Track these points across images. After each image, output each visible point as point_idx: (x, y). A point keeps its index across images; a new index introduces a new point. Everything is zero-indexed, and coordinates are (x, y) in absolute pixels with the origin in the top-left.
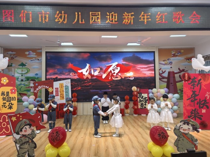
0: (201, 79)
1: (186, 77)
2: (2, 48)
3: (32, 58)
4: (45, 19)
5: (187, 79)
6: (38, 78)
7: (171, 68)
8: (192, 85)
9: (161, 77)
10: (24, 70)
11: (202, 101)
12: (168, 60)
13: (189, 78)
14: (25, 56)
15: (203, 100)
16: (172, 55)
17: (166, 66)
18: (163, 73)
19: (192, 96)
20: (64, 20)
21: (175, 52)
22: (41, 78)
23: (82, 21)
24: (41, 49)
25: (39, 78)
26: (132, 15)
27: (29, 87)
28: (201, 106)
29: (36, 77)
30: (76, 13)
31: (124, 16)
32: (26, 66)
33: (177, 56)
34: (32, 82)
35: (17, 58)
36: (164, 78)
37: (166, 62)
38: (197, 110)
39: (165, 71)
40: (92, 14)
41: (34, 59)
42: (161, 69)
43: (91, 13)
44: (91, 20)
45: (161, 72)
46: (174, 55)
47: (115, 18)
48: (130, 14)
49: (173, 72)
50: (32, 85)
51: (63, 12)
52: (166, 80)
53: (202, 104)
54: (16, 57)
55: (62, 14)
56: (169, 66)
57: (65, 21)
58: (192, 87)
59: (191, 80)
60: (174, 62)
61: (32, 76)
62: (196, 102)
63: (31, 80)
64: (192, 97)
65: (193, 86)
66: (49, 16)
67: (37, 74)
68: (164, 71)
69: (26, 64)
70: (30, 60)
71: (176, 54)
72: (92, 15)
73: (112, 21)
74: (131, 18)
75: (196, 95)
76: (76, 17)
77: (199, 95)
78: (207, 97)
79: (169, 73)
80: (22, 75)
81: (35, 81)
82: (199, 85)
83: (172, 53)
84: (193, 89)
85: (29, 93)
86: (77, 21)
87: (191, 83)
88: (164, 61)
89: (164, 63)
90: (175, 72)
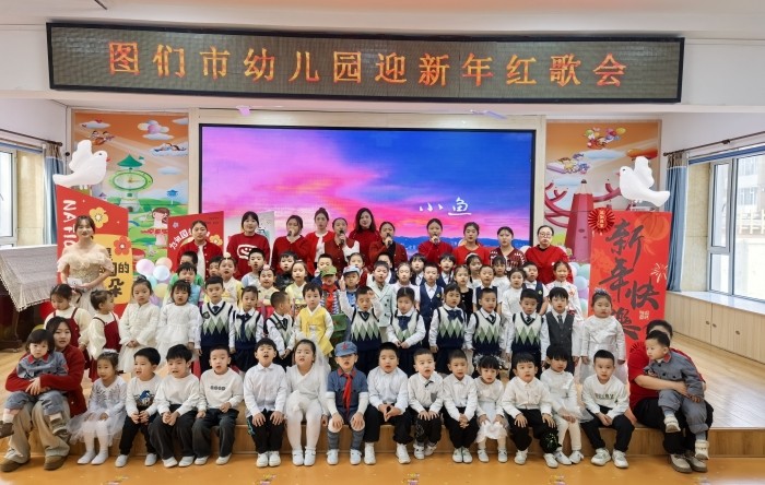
0: (641, 227)
1: (602, 221)
2: (69, 110)
3: (159, 142)
4: (219, 68)
5: (602, 226)
6: (176, 204)
7: (584, 182)
8: (615, 244)
9: (552, 209)
10: (135, 177)
11: (641, 288)
12: (575, 157)
13: (610, 223)
14: (138, 136)
15: (644, 286)
16: (590, 144)
17: (567, 178)
18: (558, 197)
19: (613, 272)
20: (267, 71)
21: (598, 134)
22: (186, 205)
23: (312, 75)
24: (186, 116)
25: (179, 204)
26: (442, 63)
27: (150, 231)
28: (638, 301)
29: (172, 199)
30: (299, 54)
31: (422, 63)
32: (140, 168)
33: (603, 145)
34: (160, 216)
35: (113, 141)
36: (559, 213)
37: (568, 164)
38: (625, 312)
39: (564, 193)
40: (339, 56)
41: (163, 145)
42: (551, 185)
43: (336, 54)
44: (336, 74)
45: (551, 195)
46: (595, 144)
47: (399, 69)
48: (438, 58)
49: (589, 196)
50: (159, 224)
51: (264, 51)
52: (565, 220)
53: (639, 297)
54: (110, 138)
55: (261, 55)
56: (579, 177)
57: (268, 75)
58: (617, 248)
59: (614, 230)
60: (592, 165)
61: (157, 198)
62: (623, 289)
63: (158, 210)
64: (613, 277)
65: (618, 246)
66: (227, 62)
67: (173, 193)
68: (560, 193)
69: (141, 161)
70: (152, 150)
71: (602, 140)
72: (340, 61)
73: (391, 76)
74: (441, 69)
75: (625, 272)
76: (299, 66)
77: (632, 270)
78: (656, 277)
79: (576, 198)
80: (130, 195)
81: (168, 212)
82: (635, 244)
83: (590, 137)
84: (619, 253)
85: (150, 249)
86: (299, 75)
87: (614, 236)
88: (562, 160)
89: (561, 166)
90: (595, 195)
